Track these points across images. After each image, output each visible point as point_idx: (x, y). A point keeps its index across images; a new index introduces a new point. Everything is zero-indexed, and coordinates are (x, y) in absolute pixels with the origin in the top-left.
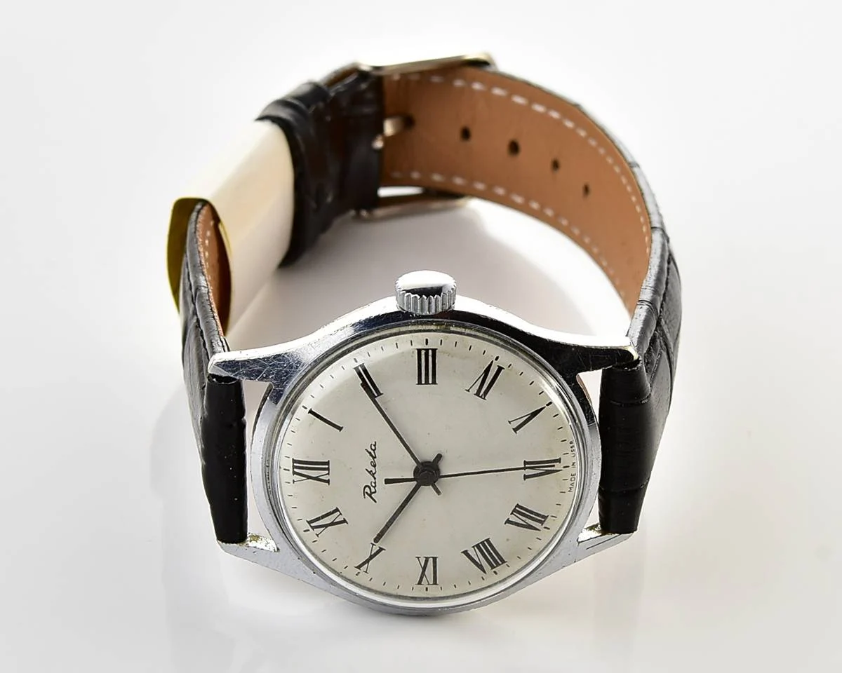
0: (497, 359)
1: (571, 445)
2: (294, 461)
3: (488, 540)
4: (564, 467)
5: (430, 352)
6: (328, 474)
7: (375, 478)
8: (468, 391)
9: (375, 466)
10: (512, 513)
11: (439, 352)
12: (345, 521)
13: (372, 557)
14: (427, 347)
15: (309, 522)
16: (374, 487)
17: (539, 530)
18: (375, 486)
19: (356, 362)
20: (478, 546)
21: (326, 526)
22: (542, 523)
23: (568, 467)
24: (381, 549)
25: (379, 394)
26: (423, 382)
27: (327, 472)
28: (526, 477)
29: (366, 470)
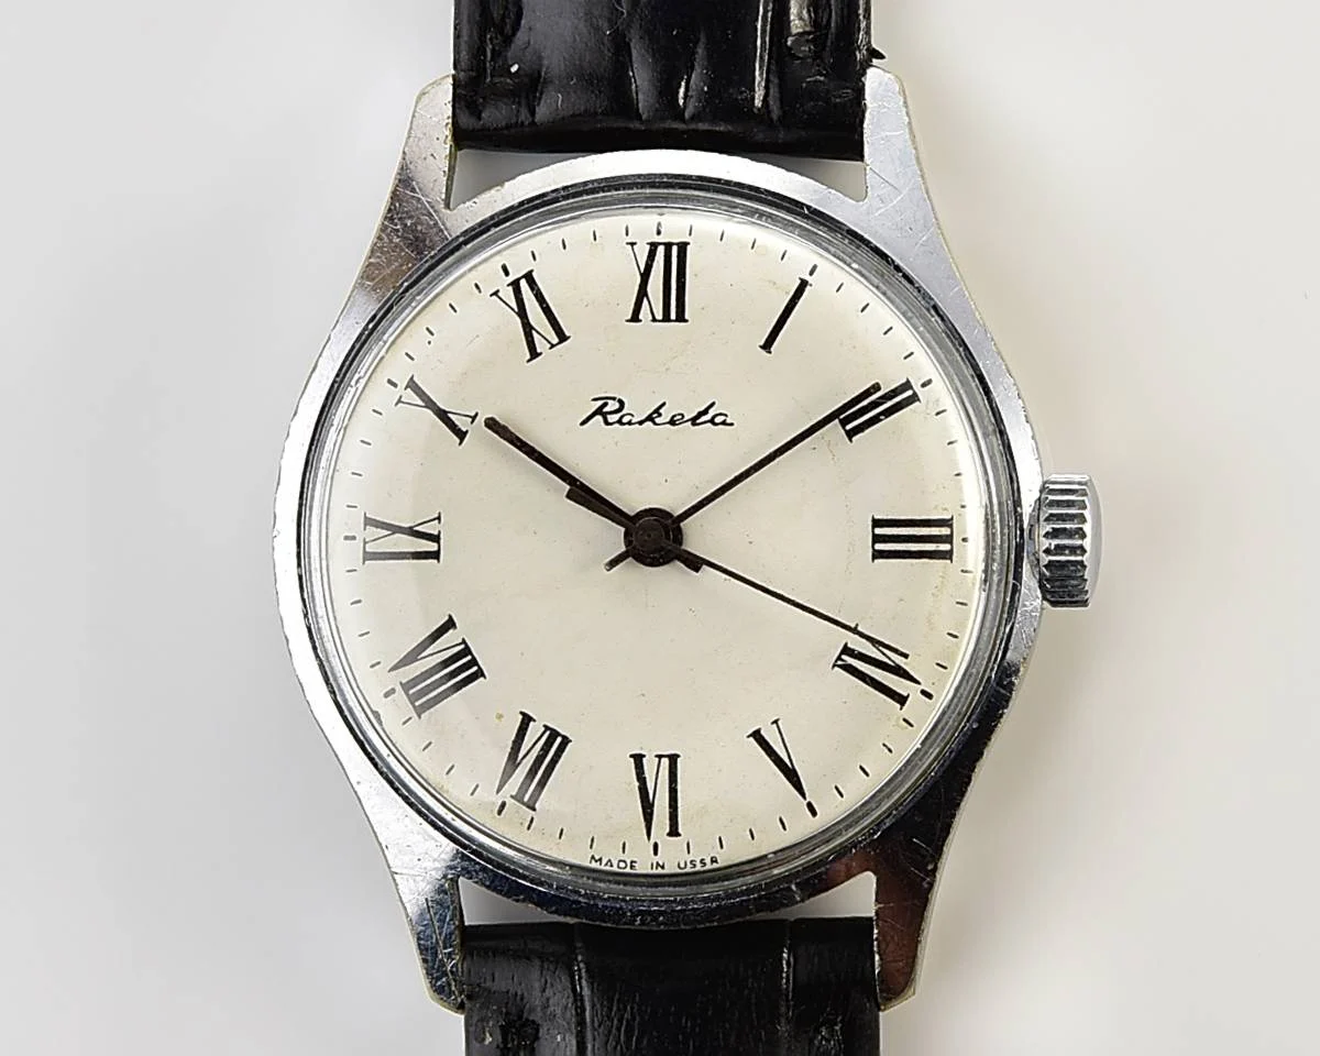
0: (929, 696)
1: (708, 861)
2: (683, 247)
3: (480, 674)
4: (656, 846)
5: (945, 547)
6: (654, 320)
7: (641, 423)
8: (856, 630)
9: (672, 422)
10: (547, 728)
11: (946, 566)
12: (534, 354)
13: (441, 414)
14: (956, 539)
15: (529, 277)
16: (620, 422)
17: (498, 792)
18: (623, 424)
19: (924, 385)
20: (467, 651)
21: (522, 312)
22: (519, 797)
23: (656, 853)
24: (461, 435)
25: (851, 434)
26: (878, 531)
27: (659, 316)
28: (638, 759)
29: (664, 404)
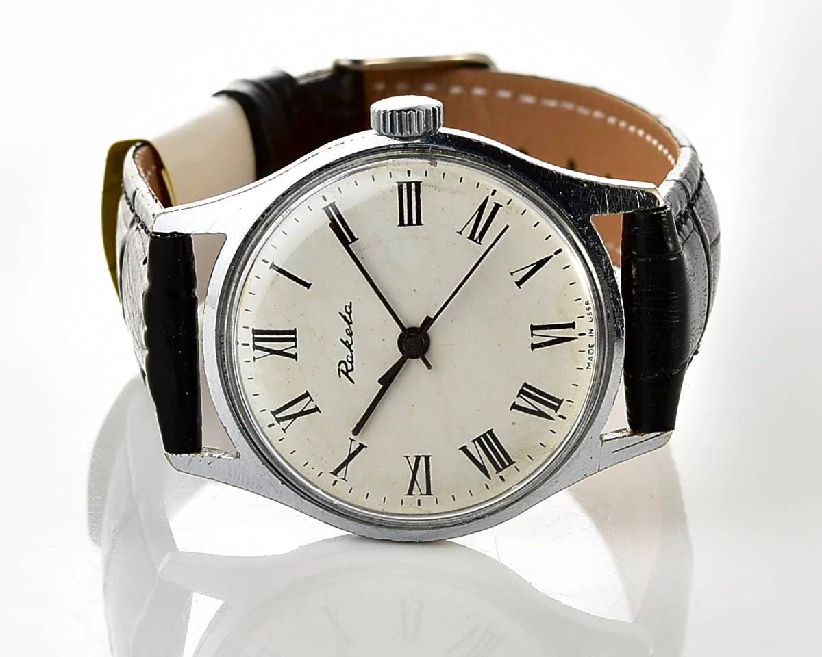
0: (494, 192)
1: (588, 306)
2: (255, 332)
3: (490, 432)
4: (580, 335)
5: (413, 186)
6: (295, 346)
7: (352, 351)
8: (460, 233)
9: (351, 335)
10: (518, 396)
11: (424, 185)
12: (316, 409)
13: (351, 457)
14: (409, 179)
15: (274, 413)
16: (351, 363)
17: (553, 419)
18: (353, 361)
19: (325, 200)
20: (478, 439)
21: (294, 416)
22: (556, 409)
23: (584, 334)
24: (361, 447)
25: (354, 239)
26: (406, 223)
27: (293, 344)
28: (534, 346)
29: (341, 340)
